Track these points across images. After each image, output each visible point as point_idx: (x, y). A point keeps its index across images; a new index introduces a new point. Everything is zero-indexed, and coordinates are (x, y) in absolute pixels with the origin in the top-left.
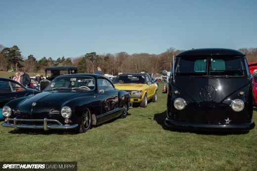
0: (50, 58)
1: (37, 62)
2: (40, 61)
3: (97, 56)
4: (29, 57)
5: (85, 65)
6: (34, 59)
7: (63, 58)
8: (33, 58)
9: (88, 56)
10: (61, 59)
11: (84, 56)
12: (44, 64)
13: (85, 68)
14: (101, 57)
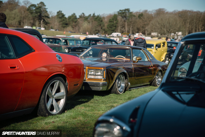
0: (83, 14)
1: (66, 18)
2: (70, 18)
3: (131, 13)
4: (58, 13)
5: (117, 23)
6: (63, 15)
7: (94, 14)
8: (61, 14)
9: (120, 13)
10: (92, 15)
11: (117, 13)
12: (73, 21)
13: (116, 26)
14: (135, 15)
